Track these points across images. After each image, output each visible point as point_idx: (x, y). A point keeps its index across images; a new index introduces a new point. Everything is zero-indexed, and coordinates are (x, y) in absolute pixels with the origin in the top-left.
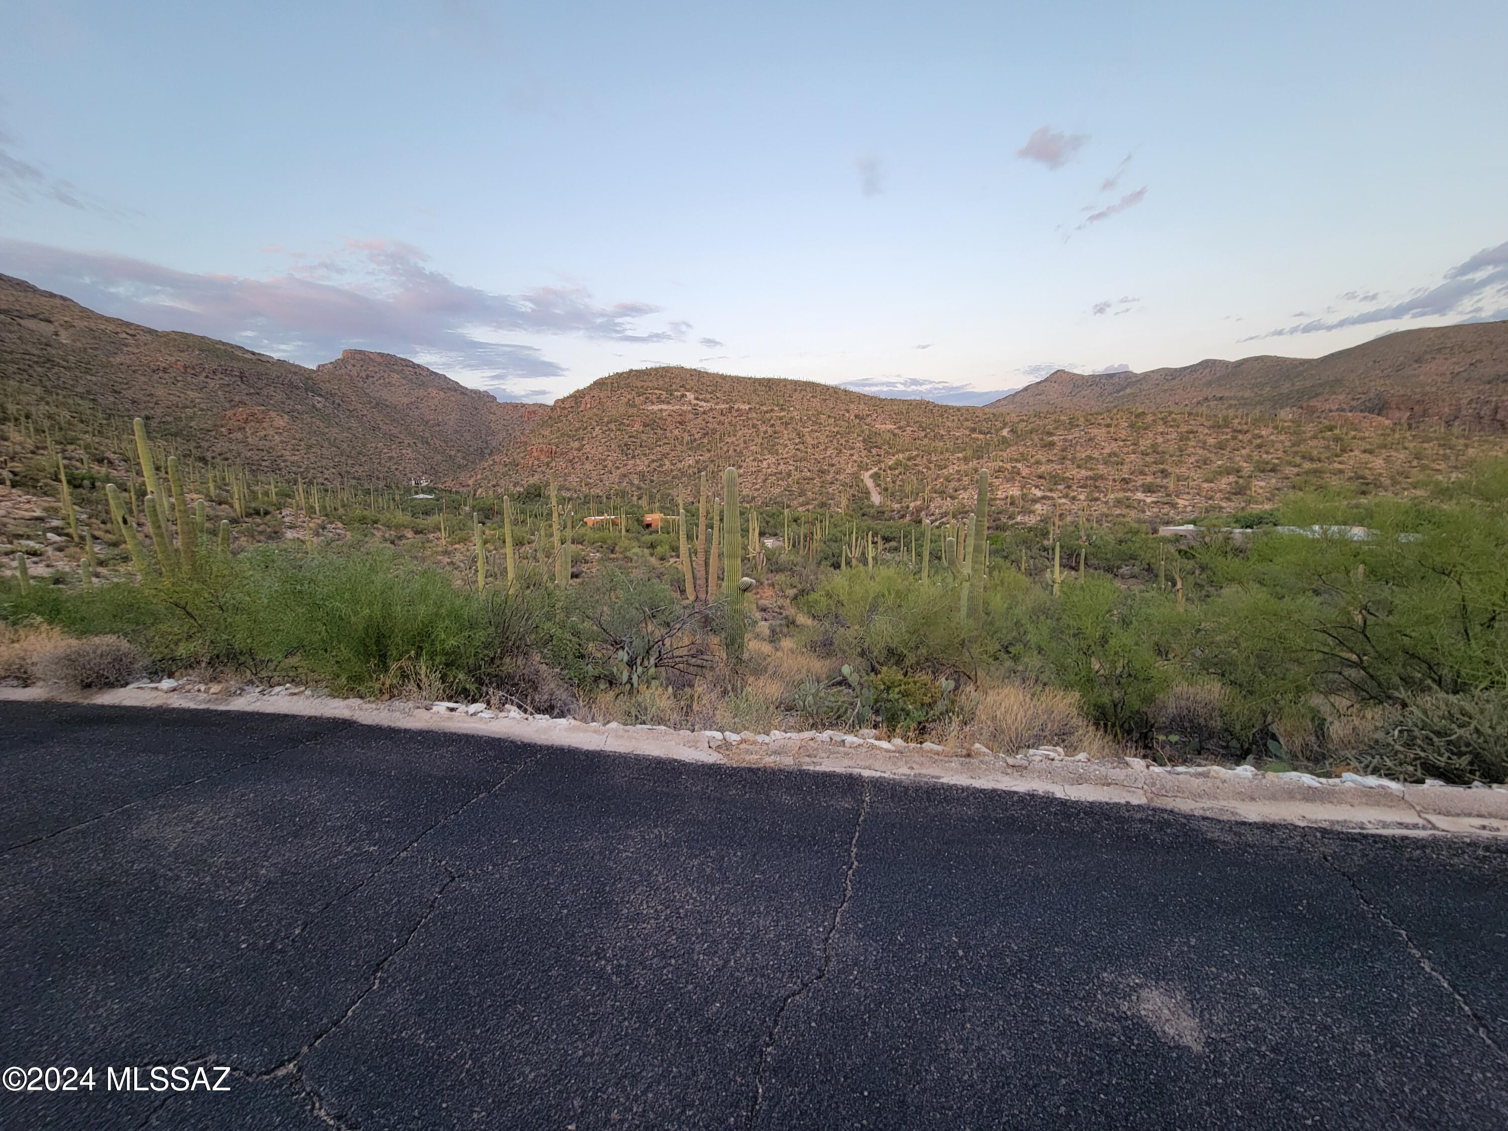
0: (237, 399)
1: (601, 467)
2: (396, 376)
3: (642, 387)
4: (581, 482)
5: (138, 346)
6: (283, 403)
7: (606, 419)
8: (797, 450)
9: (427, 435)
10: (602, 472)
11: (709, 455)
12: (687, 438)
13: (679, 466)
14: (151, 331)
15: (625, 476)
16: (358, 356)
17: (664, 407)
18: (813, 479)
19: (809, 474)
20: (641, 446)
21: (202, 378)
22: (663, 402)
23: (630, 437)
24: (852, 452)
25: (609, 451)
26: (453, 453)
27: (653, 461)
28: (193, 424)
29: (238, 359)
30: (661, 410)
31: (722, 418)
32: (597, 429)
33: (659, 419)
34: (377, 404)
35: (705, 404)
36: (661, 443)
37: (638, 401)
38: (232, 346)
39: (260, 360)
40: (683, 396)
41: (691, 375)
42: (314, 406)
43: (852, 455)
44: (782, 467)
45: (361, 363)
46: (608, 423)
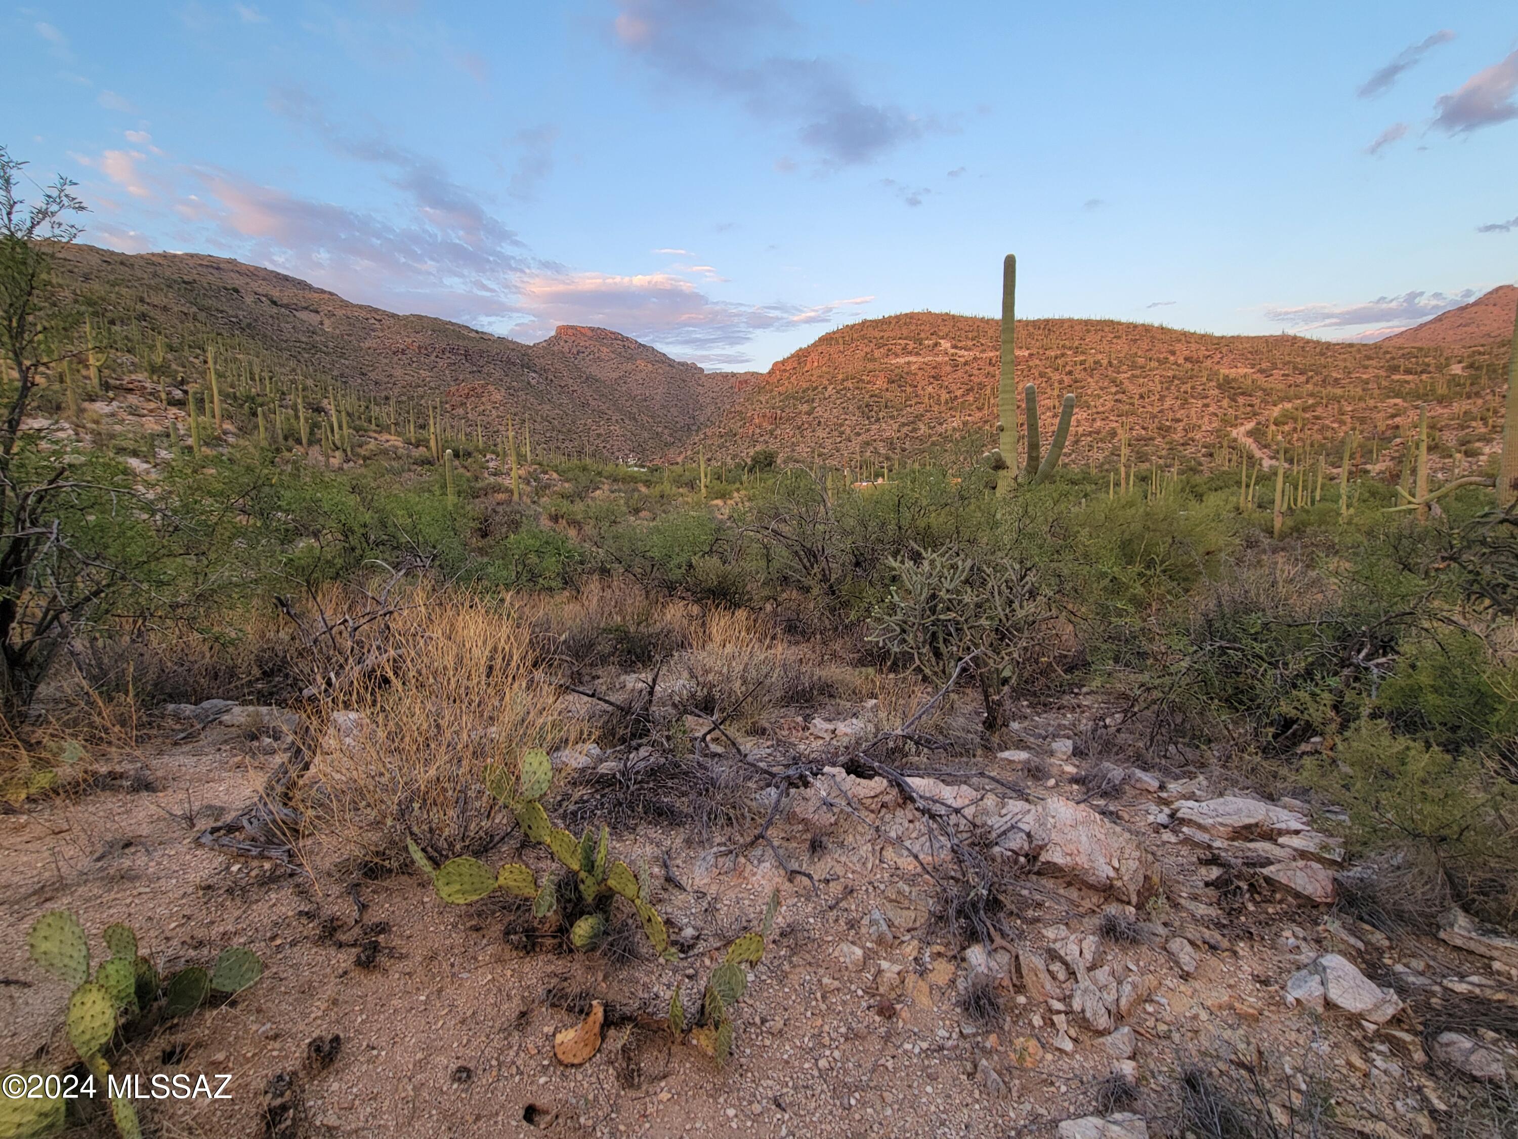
0: (461, 378)
1: (836, 433)
2: (605, 350)
3: (882, 338)
4: (813, 452)
5: (382, 331)
6: (501, 380)
7: (840, 377)
8: (1116, 401)
9: (635, 410)
10: (839, 440)
11: (981, 415)
12: (944, 396)
13: (940, 429)
14: (393, 316)
15: (867, 444)
16: (570, 332)
17: (912, 359)
18: (1152, 439)
19: (1143, 432)
20: (886, 407)
21: (433, 358)
22: (910, 353)
23: (872, 396)
24: (1205, 401)
25: (846, 414)
26: (660, 430)
27: (904, 425)
28: (423, 402)
29: (464, 338)
30: (909, 363)
31: (992, 369)
32: (830, 388)
33: (907, 373)
34: (587, 378)
35: (966, 353)
36: (913, 402)
37: (877, 354)
38: (460, 326)
39: (483, 337)
40: (936, 344)
41: (944, 320)
42: (529, 383)
43: (1206, 406)
44: (1098, 424)
45: (573, 338)
46: (843, 380)
